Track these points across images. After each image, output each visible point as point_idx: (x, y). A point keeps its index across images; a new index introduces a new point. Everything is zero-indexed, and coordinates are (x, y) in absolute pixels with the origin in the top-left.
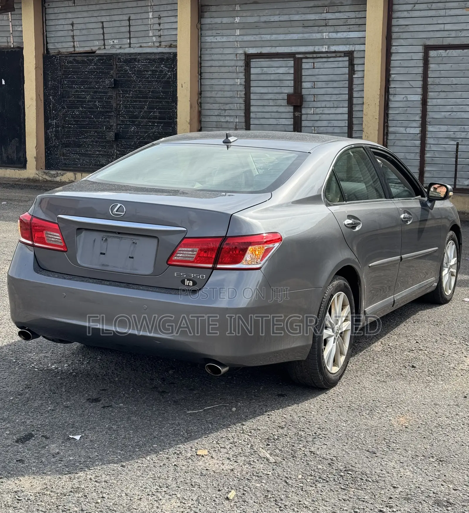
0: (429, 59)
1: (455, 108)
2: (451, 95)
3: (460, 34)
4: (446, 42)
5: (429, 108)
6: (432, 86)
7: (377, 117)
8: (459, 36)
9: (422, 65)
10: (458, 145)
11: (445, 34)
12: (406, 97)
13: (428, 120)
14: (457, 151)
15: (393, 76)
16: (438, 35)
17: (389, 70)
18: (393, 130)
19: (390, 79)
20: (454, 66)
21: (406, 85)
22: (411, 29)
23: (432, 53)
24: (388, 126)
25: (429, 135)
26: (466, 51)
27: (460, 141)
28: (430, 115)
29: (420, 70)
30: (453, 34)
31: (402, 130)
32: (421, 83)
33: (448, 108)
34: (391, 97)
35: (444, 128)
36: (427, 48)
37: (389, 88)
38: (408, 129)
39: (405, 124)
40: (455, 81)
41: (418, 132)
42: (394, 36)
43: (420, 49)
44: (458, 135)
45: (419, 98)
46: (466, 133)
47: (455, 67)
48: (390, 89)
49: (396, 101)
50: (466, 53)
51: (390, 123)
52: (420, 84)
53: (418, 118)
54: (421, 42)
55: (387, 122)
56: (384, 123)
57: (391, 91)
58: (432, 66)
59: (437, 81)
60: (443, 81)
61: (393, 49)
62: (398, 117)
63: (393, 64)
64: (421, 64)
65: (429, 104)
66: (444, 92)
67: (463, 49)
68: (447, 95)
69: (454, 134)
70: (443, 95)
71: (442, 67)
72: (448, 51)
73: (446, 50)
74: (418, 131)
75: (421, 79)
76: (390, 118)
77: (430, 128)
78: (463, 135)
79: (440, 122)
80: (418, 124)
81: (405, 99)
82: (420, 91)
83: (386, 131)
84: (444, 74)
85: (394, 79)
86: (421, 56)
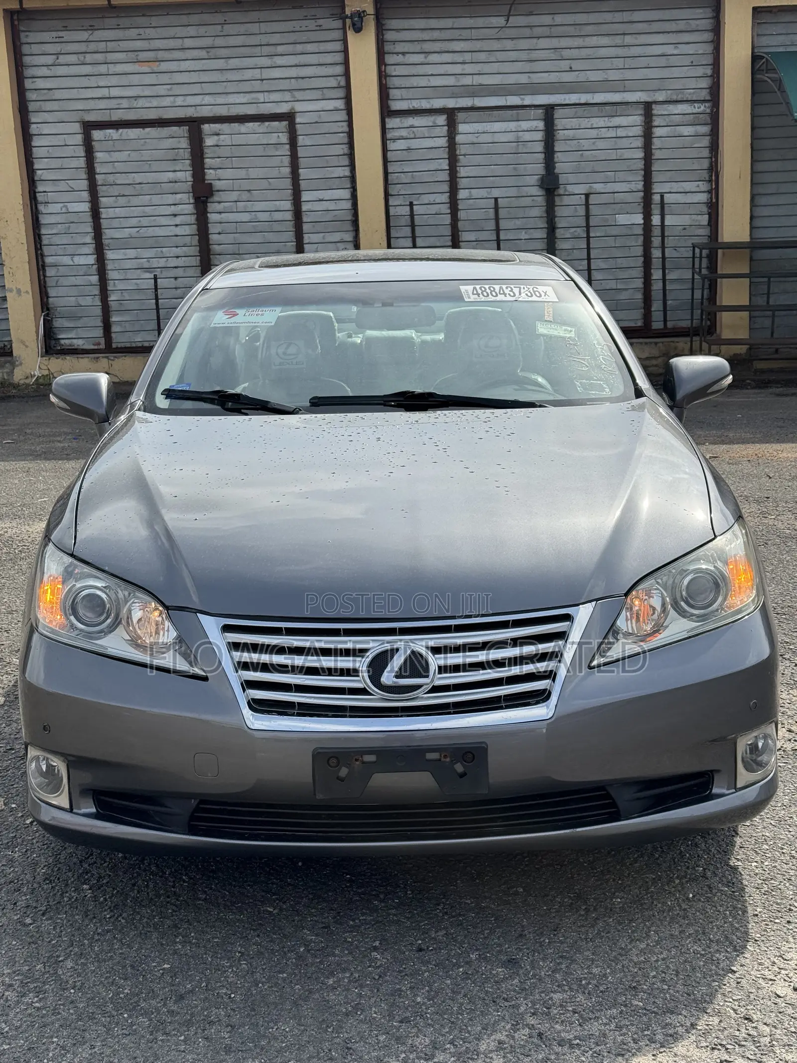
0: (93, 143)
1: (145, 221)
2: (135, 201)
3: (135, 104)
4: (116, 116)
5: (104, 223)
6: (104, 188)
7: (25, 241)
8: (135, 106)
9: (83, 154)
10: (155, 278)
11: (113, 104)
12: (66, 206)
13: (105, 242)
14: (156, 288)
15: (39, 172)
16: (102, 104)
17: (32, 164)
18: (53, 261)
19: (36, 178)
20: (133, 154)
21: (62, 186)
22: (58, 95)
23: (97, 134)
24: (42, 255)
25: (110, 266)
26: (147, 130)
27: (158, 272)
28: (108, 234)
29: (82, 162)
30: (125, 103)
31: (67, 260)
32: (86, 183)
33: (134, 222)
34: (41, 208)
35: (132, 253)
36: (88, 127)
37: (35, 193)
38: (76, 259)
39: (70, 249)
40: (138, 178)
41: (93, 262)
42: (32, 107)
43: (77, 127)
44: (155, 263)
45: (86, 207)
46: (165, 259)
47: (134, 156)
48: (38, 195)
49: (50, 215)
50: (148, 133)
51: (46, 250)
52: (84, 184)
53: (89, 239)
54: (76, 117)
55: (41, 249)
56: (36, 249)
57: (40, 197)
58: (99, 156)
59: (111, 178)
60: (121, 179)
61: (34, 129)
62: (56, 240)
63: (37, 152)
64: (81, 151)
65: (103, 216)
66: (124, 196)
67: (143, 128)
68: (129, 202)
69: (149, 261)
70: (122, 201)
71: (116, 156)
72: (121, 130)
73: (117, 129)
74: (92, 260)
75: (85, 176)
76: (45, 242)
77: (110, 255)
78: (162, 262)
79: (124, 243)
80: (90, 249)
81: (64, 210)
82: (86, 195)
83: (40, 263)
84: (120, 167)
85: (42, 178)
86: (79, 139)
